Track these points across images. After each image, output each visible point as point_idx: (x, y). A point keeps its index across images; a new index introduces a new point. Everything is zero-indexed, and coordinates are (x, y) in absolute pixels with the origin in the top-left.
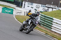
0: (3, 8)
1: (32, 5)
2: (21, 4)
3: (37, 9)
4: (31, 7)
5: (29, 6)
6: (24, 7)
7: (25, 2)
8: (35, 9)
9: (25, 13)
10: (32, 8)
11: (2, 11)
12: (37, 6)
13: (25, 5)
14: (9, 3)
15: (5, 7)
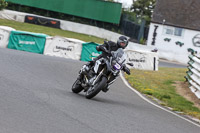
0: (83, 45)
1: (180, 35)
2: (142, 30)
3: (195, 49)
4: (177, 43)
5: (169, 40)
6: (153, 43)
7: (156, 27)
8: (189, 50)
9: (157, 62)
10: (181, 45)
11: (81, 56)
12: (196, 40)
13: (155, 34)
14: (106, 28)
15: (93, 43)
